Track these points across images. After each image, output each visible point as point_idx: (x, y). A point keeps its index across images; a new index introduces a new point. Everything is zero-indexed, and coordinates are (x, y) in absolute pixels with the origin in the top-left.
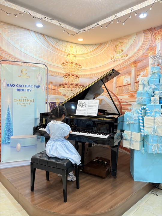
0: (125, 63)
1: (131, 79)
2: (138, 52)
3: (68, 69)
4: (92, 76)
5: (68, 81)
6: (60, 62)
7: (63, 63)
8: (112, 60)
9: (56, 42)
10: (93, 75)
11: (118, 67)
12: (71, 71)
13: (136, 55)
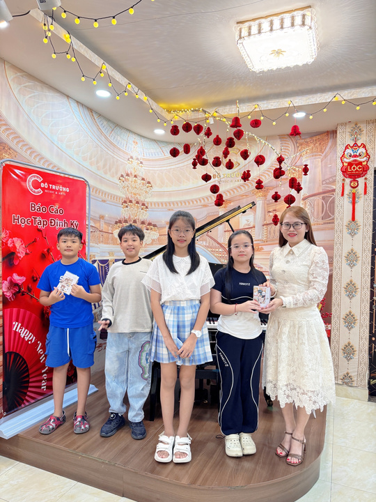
0: (243, 189)
1: (255, 218)
3: (130, 188)
4: (172, 205)
5: (128, 215)
6: (117, 174)
7: (122, 176)
8: (217, 179)
9: (110, 130)
10: (174, 205)
11: (228, 194)
12: (135, 194)
13: (265, 177)
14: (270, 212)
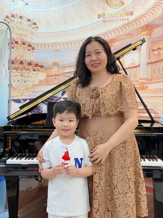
1: (139, 57)
2: (154, 10)
3: (16, 29)
4: (58, 46)
5: (15, 56)
7: (7, 17)
8: (101, 19)
10: (60, 46)
11: (113, 34)
12: (21, 35)
13: (149, 15)
14: (154, 50)
